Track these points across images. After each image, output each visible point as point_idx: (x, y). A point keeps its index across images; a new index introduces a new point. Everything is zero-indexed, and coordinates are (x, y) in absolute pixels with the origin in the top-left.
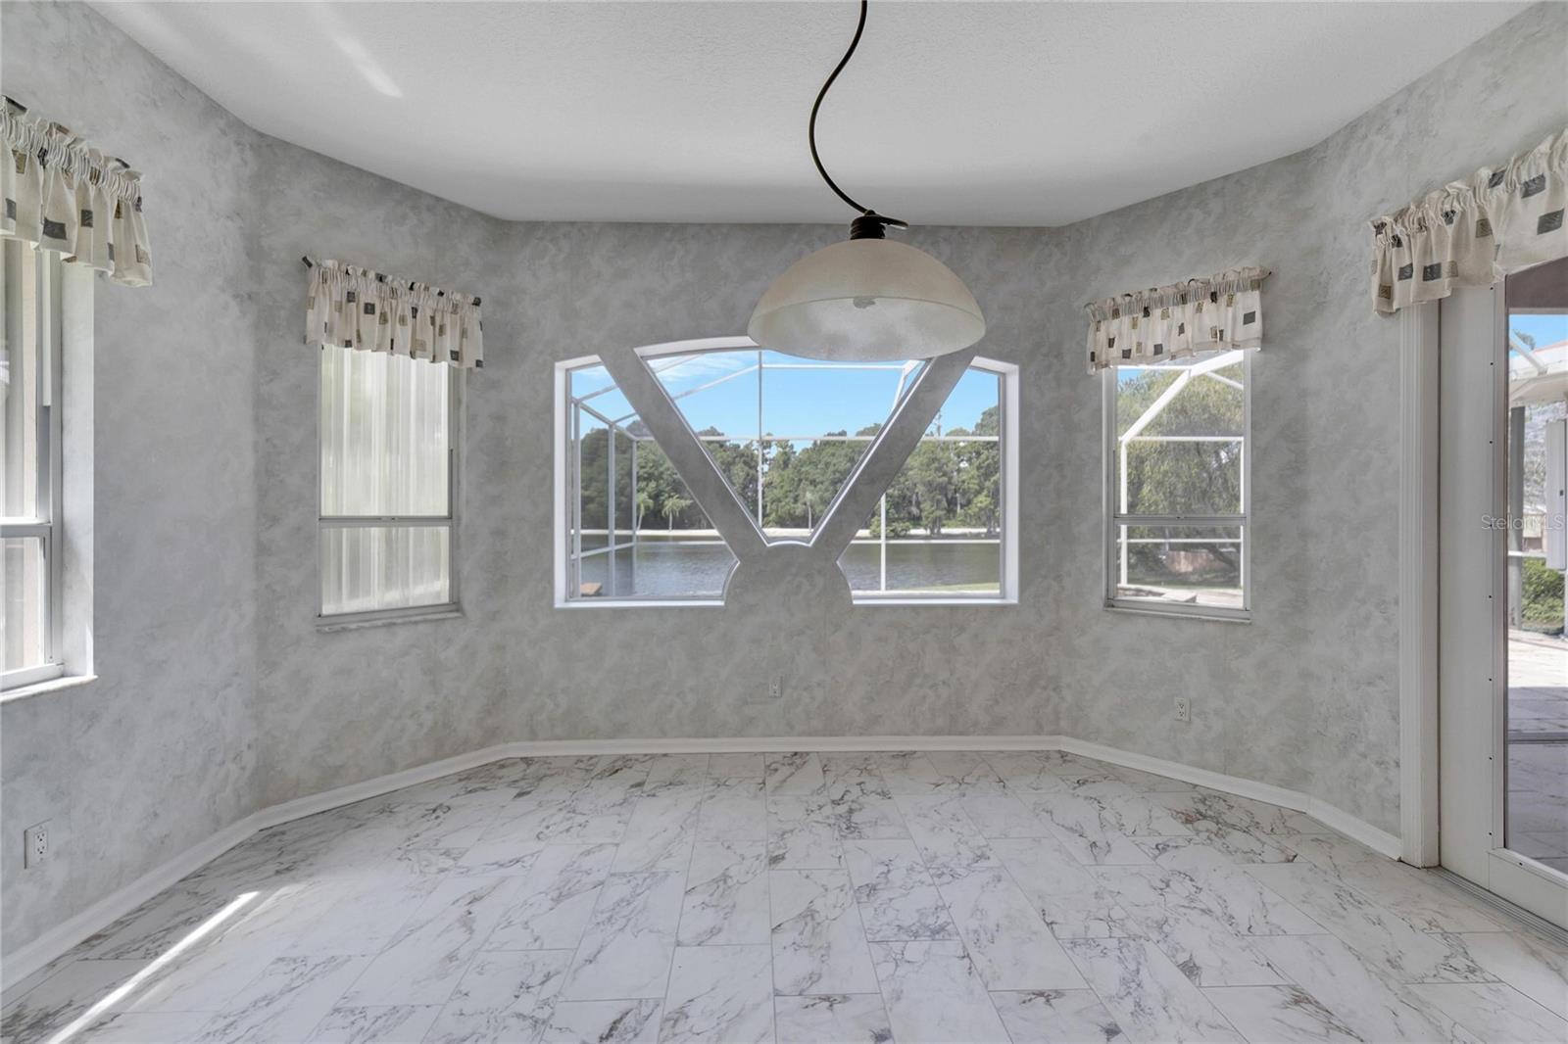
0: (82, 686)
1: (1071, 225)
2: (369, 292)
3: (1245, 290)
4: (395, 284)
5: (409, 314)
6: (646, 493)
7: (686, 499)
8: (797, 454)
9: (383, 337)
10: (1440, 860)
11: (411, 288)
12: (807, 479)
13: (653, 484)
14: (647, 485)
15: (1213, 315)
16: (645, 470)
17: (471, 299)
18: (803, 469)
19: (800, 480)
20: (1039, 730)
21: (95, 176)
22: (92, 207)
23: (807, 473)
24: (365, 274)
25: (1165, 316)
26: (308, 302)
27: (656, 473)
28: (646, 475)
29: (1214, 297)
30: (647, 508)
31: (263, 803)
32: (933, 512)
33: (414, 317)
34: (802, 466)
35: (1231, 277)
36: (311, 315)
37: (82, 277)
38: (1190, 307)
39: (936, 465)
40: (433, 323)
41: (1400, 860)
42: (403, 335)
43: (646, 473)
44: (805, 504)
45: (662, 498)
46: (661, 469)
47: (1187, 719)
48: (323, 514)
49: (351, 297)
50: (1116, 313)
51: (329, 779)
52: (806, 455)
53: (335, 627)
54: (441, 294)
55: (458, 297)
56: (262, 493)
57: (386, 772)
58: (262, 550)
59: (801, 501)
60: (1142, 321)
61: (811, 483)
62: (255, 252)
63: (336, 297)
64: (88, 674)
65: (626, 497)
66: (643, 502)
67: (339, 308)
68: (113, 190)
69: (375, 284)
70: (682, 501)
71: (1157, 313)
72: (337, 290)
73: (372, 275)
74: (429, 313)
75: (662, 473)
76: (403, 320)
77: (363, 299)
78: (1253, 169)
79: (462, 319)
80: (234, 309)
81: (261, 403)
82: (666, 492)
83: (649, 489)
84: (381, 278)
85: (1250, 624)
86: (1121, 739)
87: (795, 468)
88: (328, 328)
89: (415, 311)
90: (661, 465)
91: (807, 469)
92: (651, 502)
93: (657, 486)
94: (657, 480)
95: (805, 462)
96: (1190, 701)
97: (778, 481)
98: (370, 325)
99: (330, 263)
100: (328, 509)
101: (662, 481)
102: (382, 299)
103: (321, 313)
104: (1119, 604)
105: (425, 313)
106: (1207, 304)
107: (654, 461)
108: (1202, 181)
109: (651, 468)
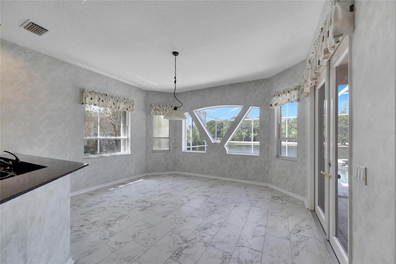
0: (129, 154)
1: (270, 78)
2: (158, 108)
3: (293, 91)
4: (161, 106)
5: (162, 110)
6: (245, 132)
7: (256, 134)
8: (291, 120)
9: (159, 113)
10: (315, 209)
11: (163, 106)
12: (294, 127)
13: (247, 130)
14: (245, 130)
15: (288, 96)
16: (245, 126)
17: (171, 106)
18: (292, 125)
19: (291, 128)
20: (264, 182)
21: (130, 103)
22: (130, 106)
23: (294, 125)
24: (157, 105)
25: (281, 96)
26: (151, 110)
27: (248, 127)
28: (245, 128)
29: (289, 92)
30: (246, 136)
31: (147, 172)
32: (342, 137)
33: (163, 110)
34: (292, 124)
35: (291, 88)
36: (151, 112)
37: (130, 113)
38: (285, 94)
39: (344, 121)
40: (165, 110)
41: (308, 209)
42: (162, 113)
43: (245, 127)
44: (293, 135)
45: (250, 133)
46: (249, 126)
47: (287, 181)
48: (154, 137)
49: (156, 109)
50: (274, 96)
51: (153, 171)
52: (294, 120)
53: (154, 152)
54: (167, 106)
55: (169, 106)
56: (146, 134)
57: (160, 172)
58: (146, 141)
59: (291, 134)
60: (278, 97)
61: (295, 129)
62: (146, 105)
63: (154, 109)
64: (130, 153)
65: (240, 133)
66: (244, 134)
67: (154, 110)
68: (132, 103)
69: (158, 107)
70: (255, 134)
71: (280, 96)
72: (154, 108)
73: (158, 105)
74: (165, 109)
75: (250, 127)
76: (162, 111)
77: (157, 109)
78: (297, 64)
79: (169, 109)
80: (144, 113)
81: (147, 123)
82: (250, 132)
83: (246, 131)
84: (159, 106)
85: (297, 161)
86: (277, 185)
87: (290, 124)
88: (153, 113)
89: (163, 109)
90: (249, 125)
91: (294, 124)
92: (246, 134)
93: (248, 130)
94: (248, 129)
95: (293, 123)
96: (288, 177)
97: (284, 128)
98: (158, 112)
99: (153, 105)
100: (154, 136)
101: (249, 129)
102: (159, 108)
103: (152, 111)
104: (280, 157)
105: (164, 109)
106: (288, 94)
107: (247, 124)
108: (290, 67)
109: (247, 126)
